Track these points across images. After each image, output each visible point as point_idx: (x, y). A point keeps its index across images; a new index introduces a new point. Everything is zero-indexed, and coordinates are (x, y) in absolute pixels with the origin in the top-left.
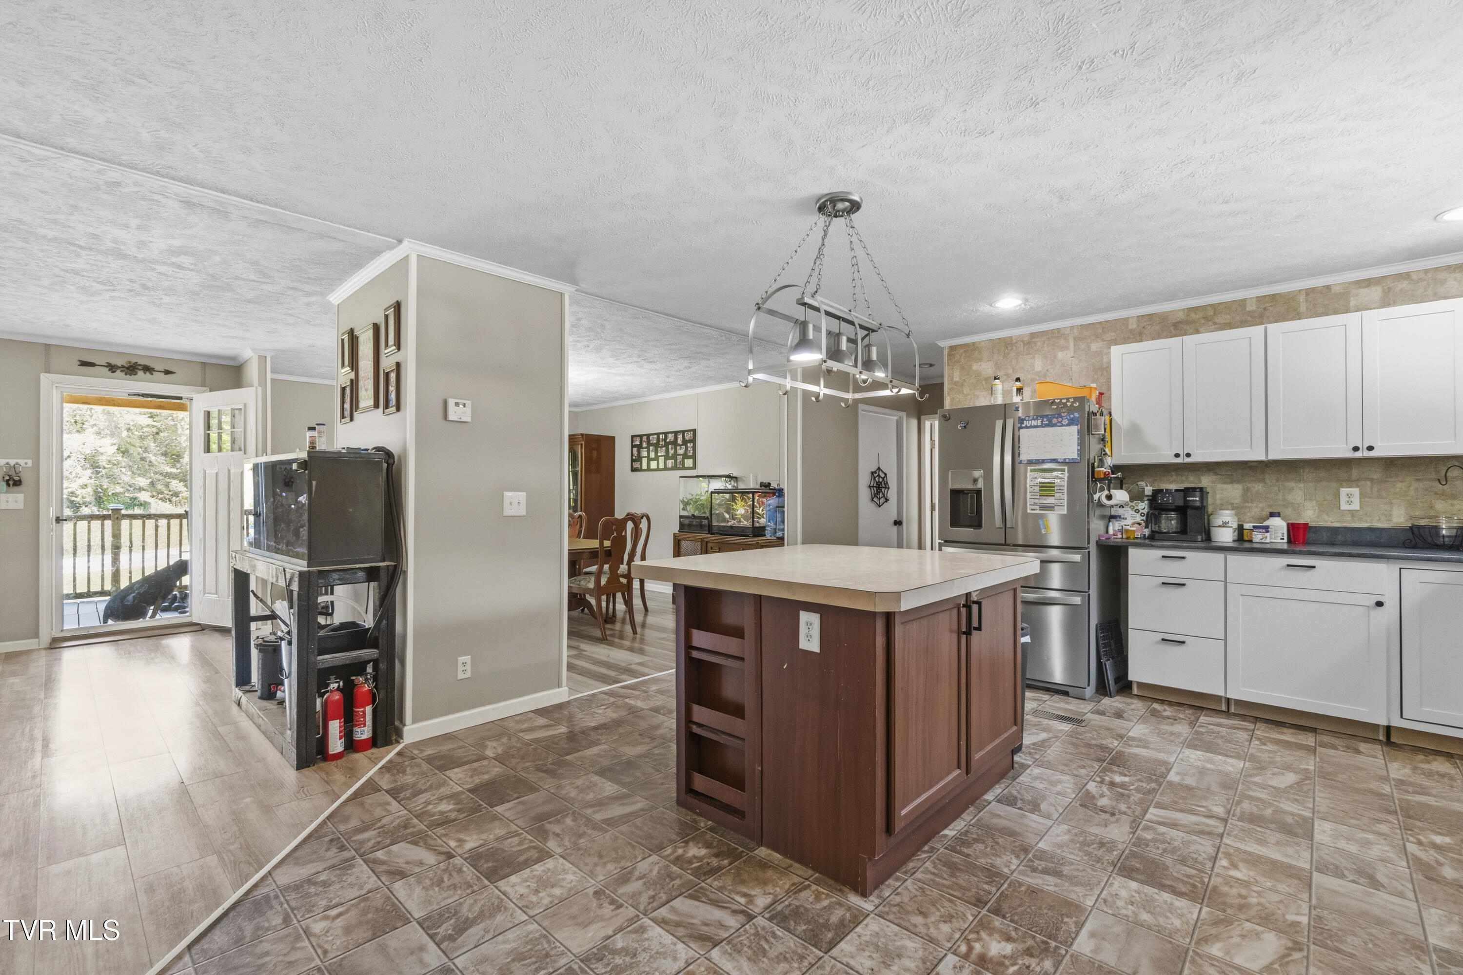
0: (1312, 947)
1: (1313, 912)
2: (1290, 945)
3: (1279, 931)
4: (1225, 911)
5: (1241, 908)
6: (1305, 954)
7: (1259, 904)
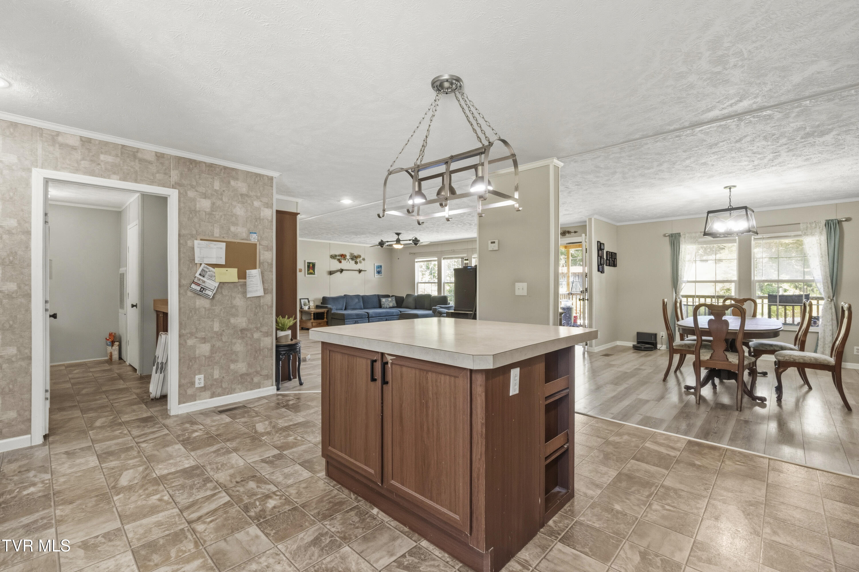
0: (108, 491)
1: (113, 504)
2: (117, 486)
3: (124, 487)
4: (148, 480)
5: (143, 485)
6: (110, 487)
7: (137, 491)
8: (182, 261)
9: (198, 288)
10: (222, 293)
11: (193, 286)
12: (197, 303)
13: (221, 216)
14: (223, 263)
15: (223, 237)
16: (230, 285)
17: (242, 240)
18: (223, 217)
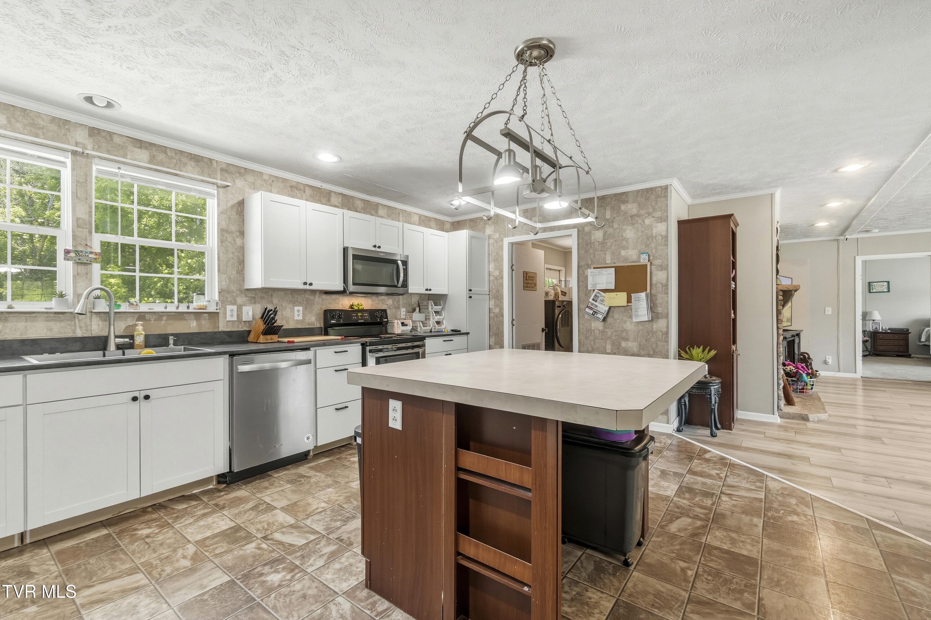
8: (581, 288)
9: (591, 312)
10: (613, 317)
11: (587, 310)
12: (593, 325)
13: (612, 244)
14: (613, 287)
15: (614, 263)
16: (620, 309)
17: (633, 262)
18: (614, 243)
